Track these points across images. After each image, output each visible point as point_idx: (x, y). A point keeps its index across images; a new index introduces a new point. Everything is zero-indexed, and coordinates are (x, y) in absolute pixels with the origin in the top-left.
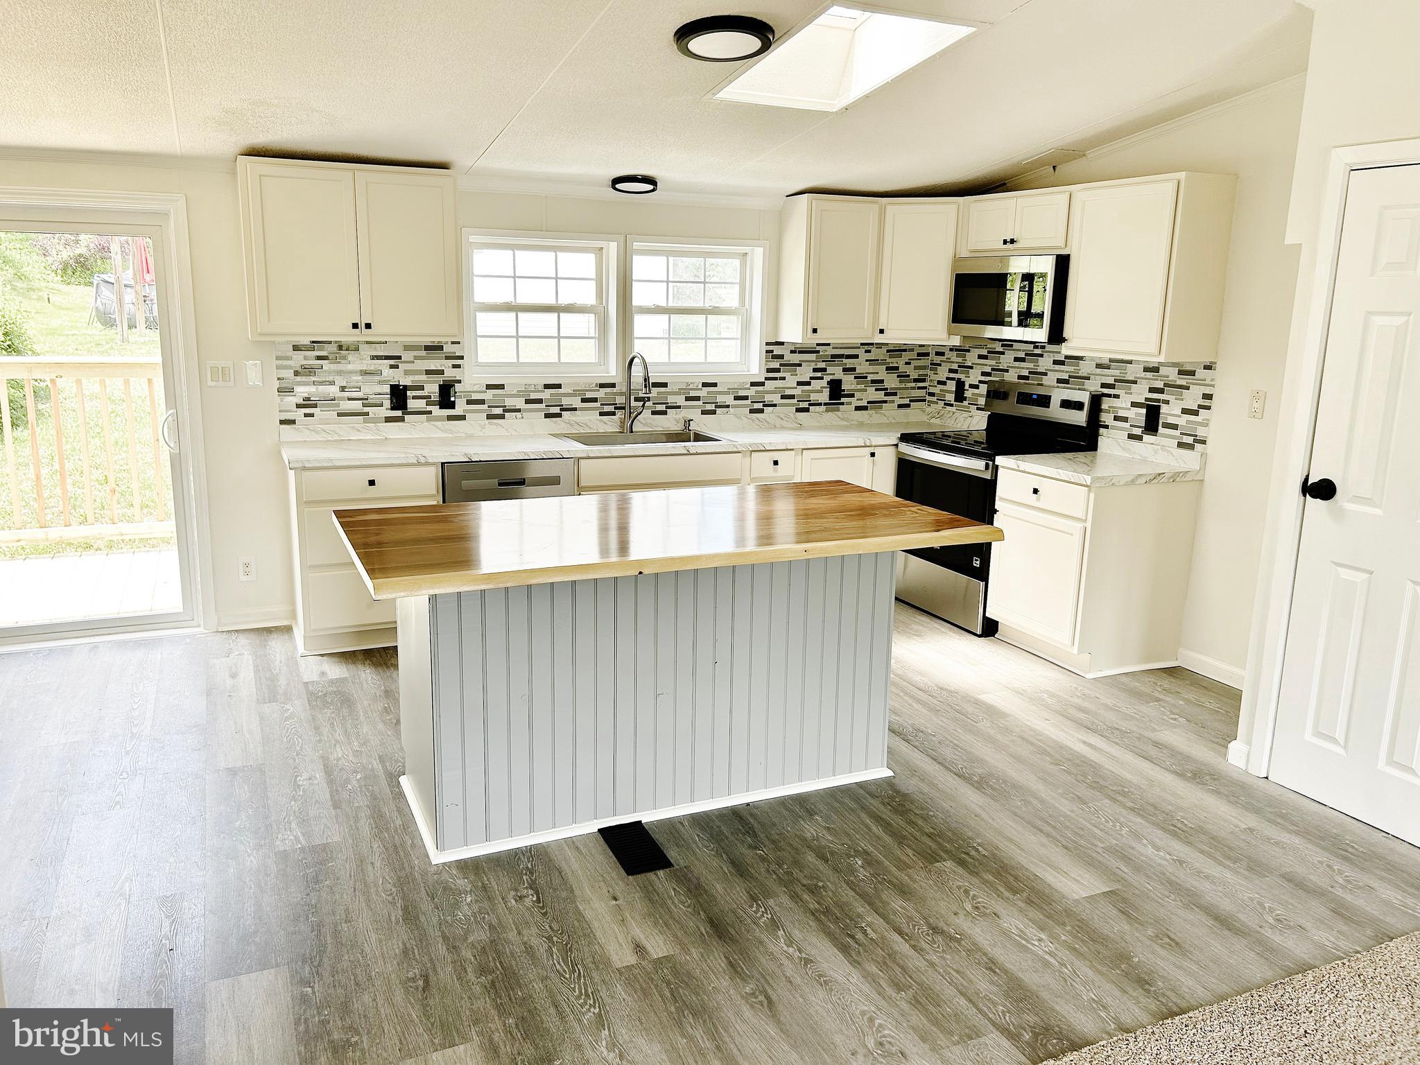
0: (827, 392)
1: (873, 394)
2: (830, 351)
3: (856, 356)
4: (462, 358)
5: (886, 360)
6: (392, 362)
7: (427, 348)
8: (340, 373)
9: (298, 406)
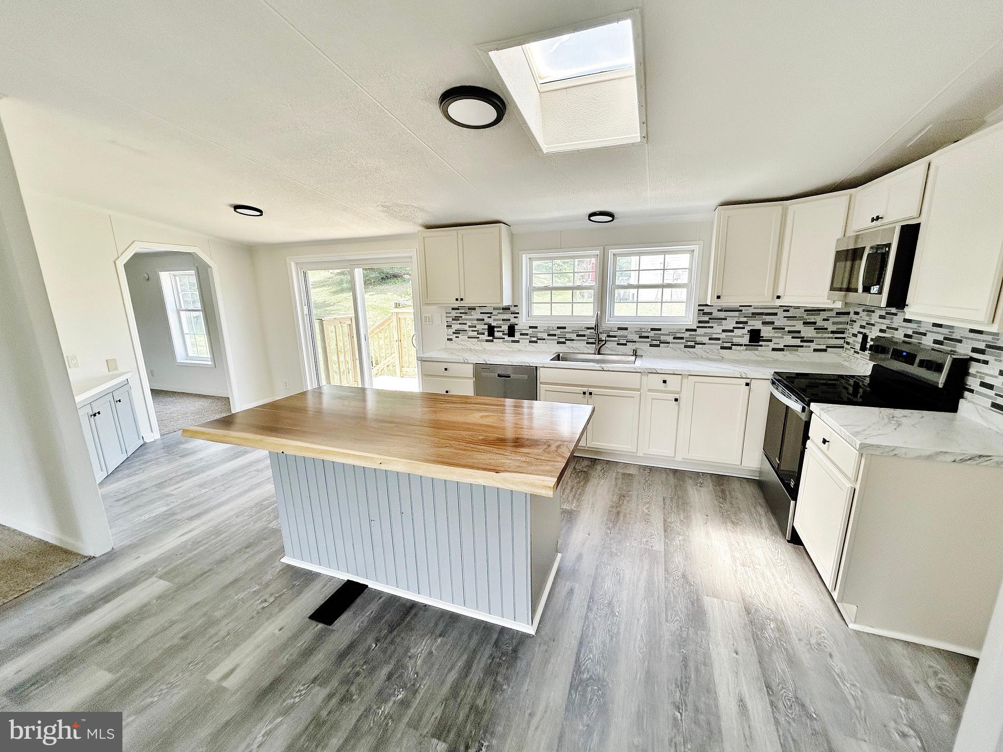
0: (747, 337)
1: (789, 340)
2: (752, 310)
3: (776, 314)
4: (518, 313)
5: (803, 317)
6: (489, 315)
7: (503, 309)
8: (470, 320)
9: (454, 333)
